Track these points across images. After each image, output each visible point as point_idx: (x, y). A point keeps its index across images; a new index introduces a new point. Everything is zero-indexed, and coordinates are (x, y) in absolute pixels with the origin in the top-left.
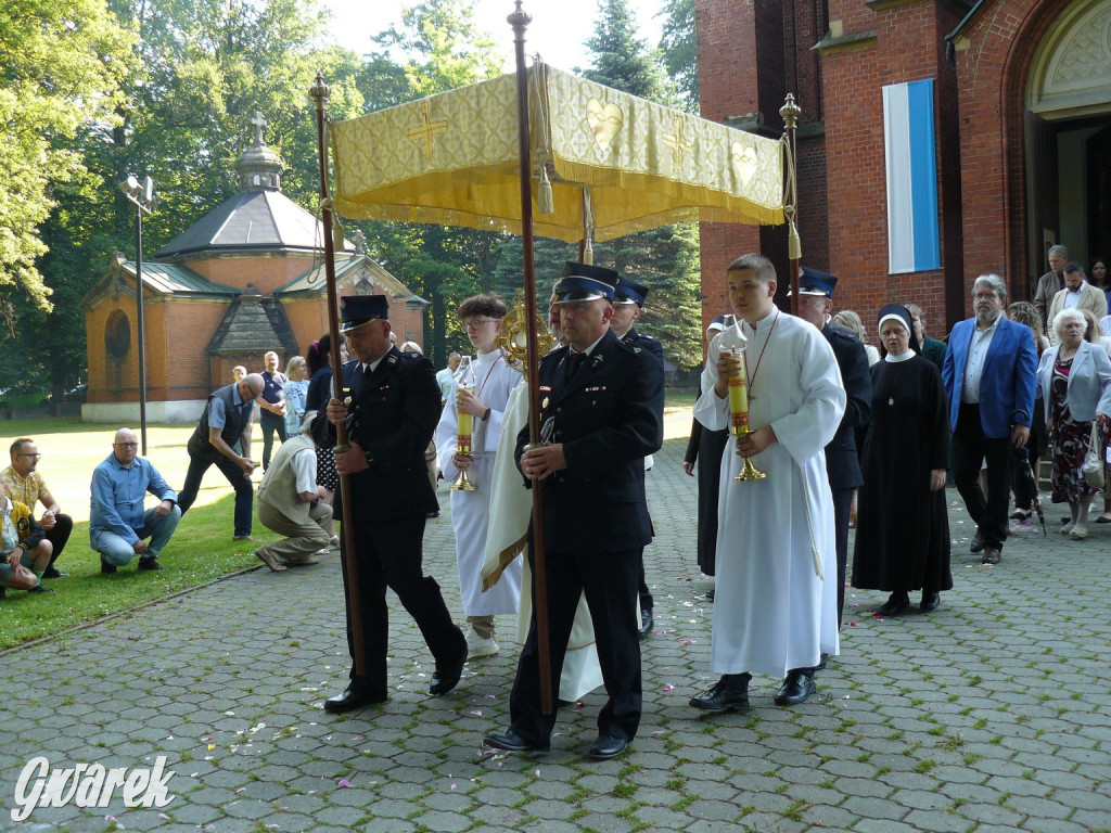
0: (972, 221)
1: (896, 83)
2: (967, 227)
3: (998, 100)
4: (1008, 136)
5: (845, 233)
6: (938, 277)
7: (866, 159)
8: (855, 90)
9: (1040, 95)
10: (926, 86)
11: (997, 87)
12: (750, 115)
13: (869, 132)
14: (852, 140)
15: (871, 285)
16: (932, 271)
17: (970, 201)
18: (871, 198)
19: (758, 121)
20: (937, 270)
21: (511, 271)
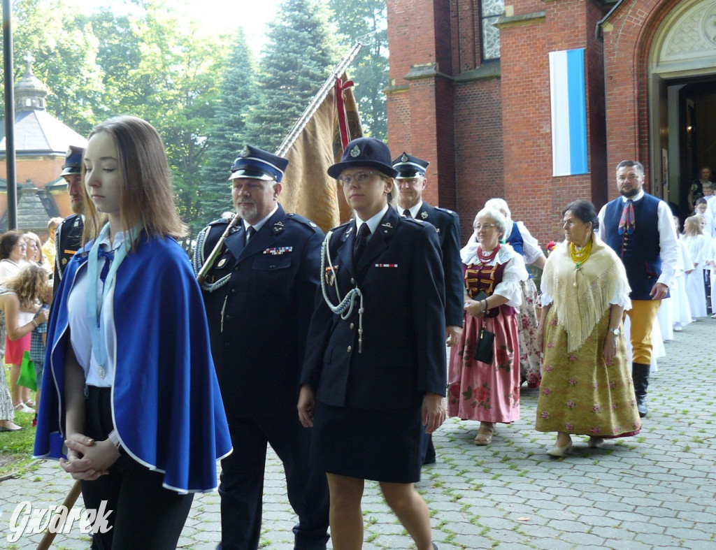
0: (613, 143)
1: (558, 50)
2: (610, 147)
3: (631, 65)
4: (638, 89)
5: (514, 148)
6: (587, 179)
7: (529, 99)
8: (522, 53)
9: (658, 62)
10: (579, 53)
11: (631, 56)
12: (429, 64)
13: (531, 81)
14: (521, 86)
15: (532, 183)
16: (582, 175)
17: (612, 130)
18: (533, 125)
19: (435, 69)
20: (586, 174)
21: (214, 171)
